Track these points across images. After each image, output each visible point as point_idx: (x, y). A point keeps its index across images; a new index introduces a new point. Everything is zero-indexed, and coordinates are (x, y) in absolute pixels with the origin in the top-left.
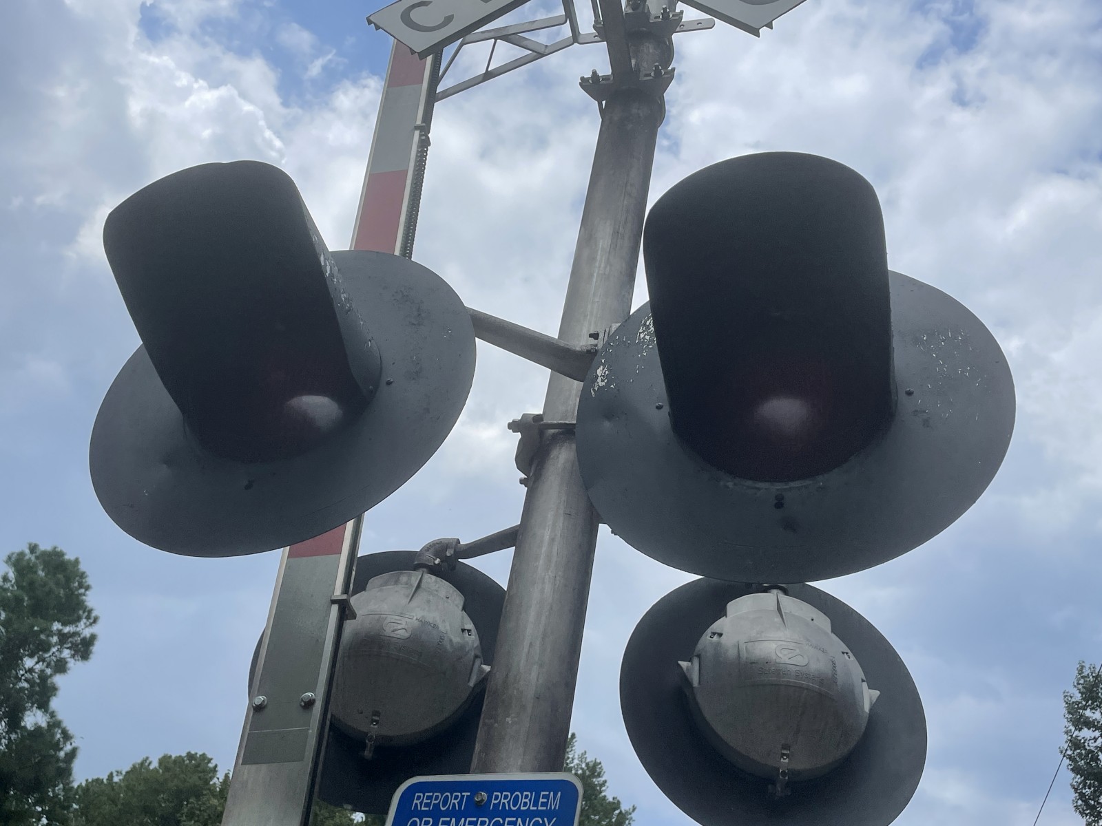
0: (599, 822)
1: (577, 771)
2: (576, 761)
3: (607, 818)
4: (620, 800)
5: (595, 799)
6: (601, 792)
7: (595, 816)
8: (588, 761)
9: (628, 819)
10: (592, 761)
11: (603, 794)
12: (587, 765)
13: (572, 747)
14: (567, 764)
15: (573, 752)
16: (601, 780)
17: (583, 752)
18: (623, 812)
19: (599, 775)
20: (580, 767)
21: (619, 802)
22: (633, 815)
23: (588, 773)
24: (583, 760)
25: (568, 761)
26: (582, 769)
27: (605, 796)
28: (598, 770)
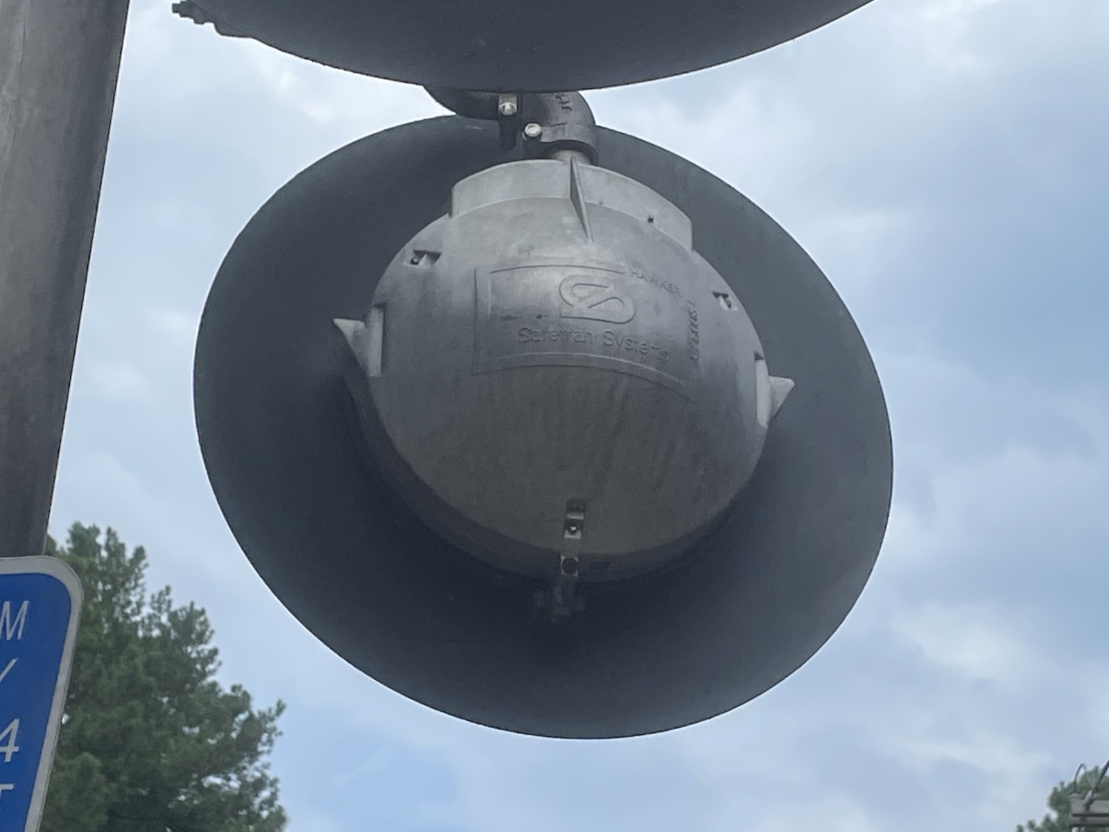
0: (200, 739)
1: (150, 630)
2: (146, 610)
3: (218, 730)
4: (250, 691)
5: (192, 691)
6: (204, 675)
7: (191, 726)
8: (174, 607)
9: (265, 731)
10: (184, 609)
11: (210, 679)
12: (173, 616)
13: (136, 579)
14: (127, 616)
15: (138, 590)
16: (206, 648)
17: (163, 588)
18: (256, 714)
19: (201, 639)
20: (155, 621)
21: (246, 696)
22: (279, 723)
23: (173, 635)
24: (164, 607)
25: (128, 611)
26: (160, 626)
27: (214, 684)
28: (198, 627)
